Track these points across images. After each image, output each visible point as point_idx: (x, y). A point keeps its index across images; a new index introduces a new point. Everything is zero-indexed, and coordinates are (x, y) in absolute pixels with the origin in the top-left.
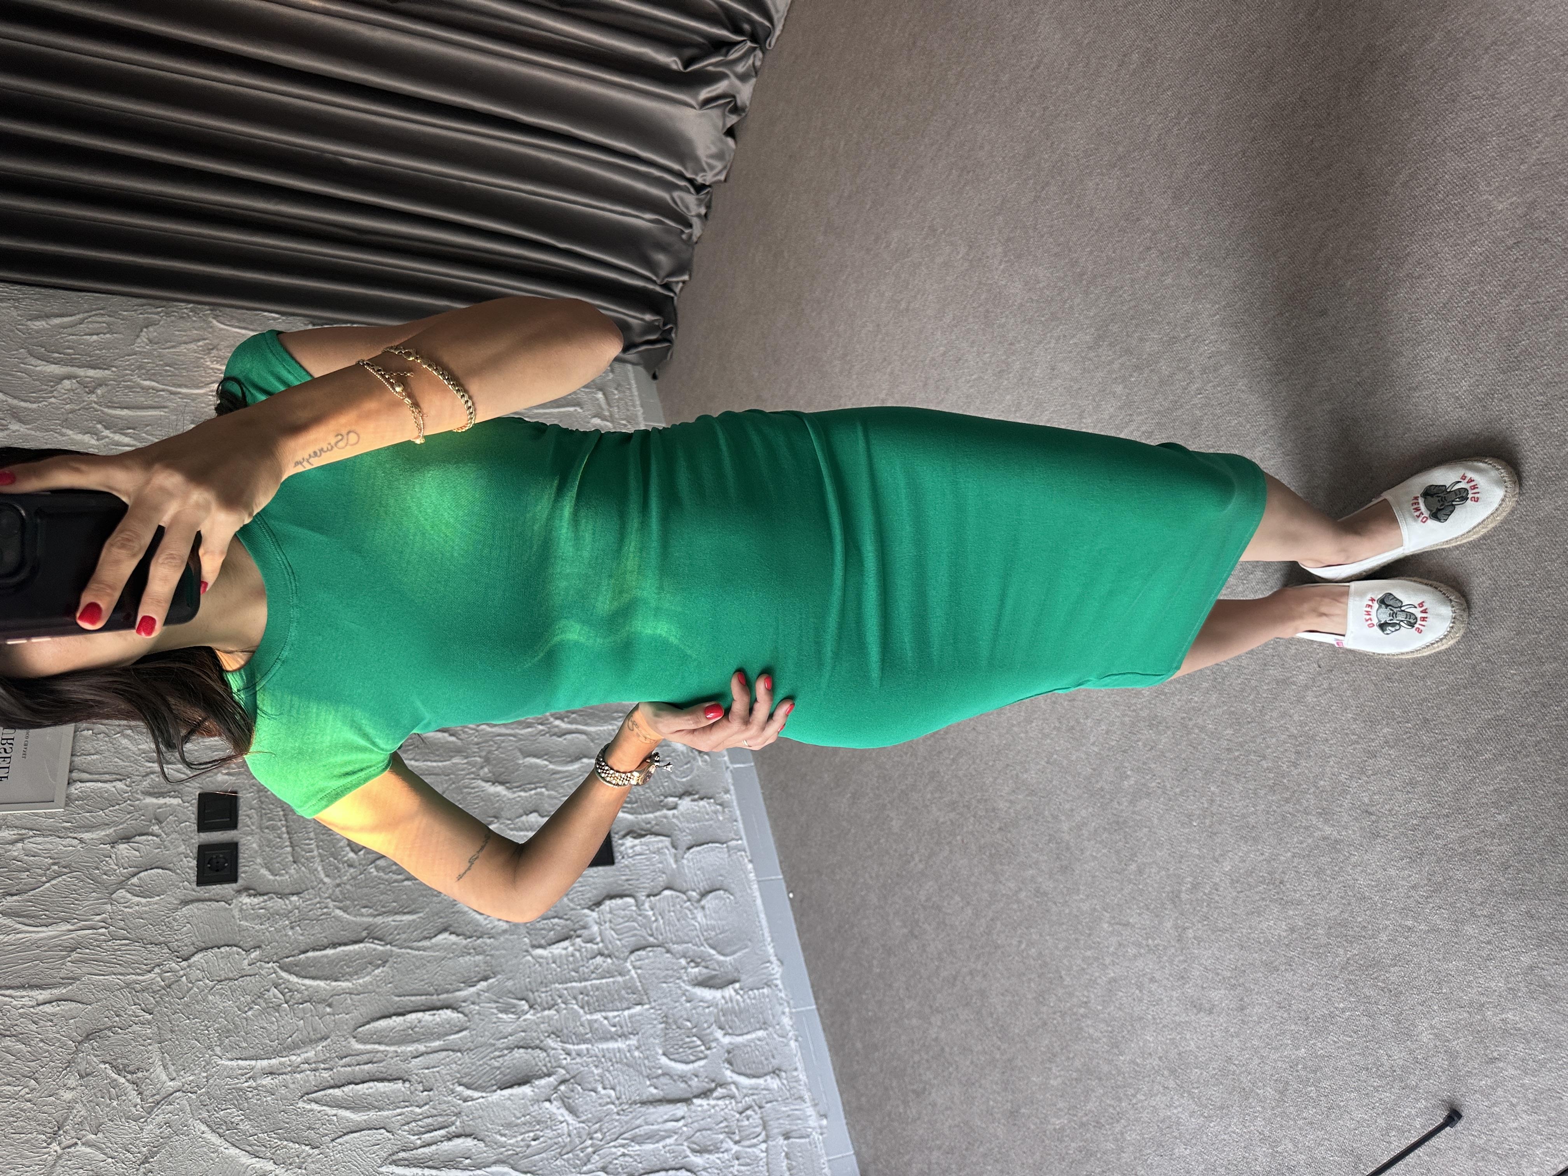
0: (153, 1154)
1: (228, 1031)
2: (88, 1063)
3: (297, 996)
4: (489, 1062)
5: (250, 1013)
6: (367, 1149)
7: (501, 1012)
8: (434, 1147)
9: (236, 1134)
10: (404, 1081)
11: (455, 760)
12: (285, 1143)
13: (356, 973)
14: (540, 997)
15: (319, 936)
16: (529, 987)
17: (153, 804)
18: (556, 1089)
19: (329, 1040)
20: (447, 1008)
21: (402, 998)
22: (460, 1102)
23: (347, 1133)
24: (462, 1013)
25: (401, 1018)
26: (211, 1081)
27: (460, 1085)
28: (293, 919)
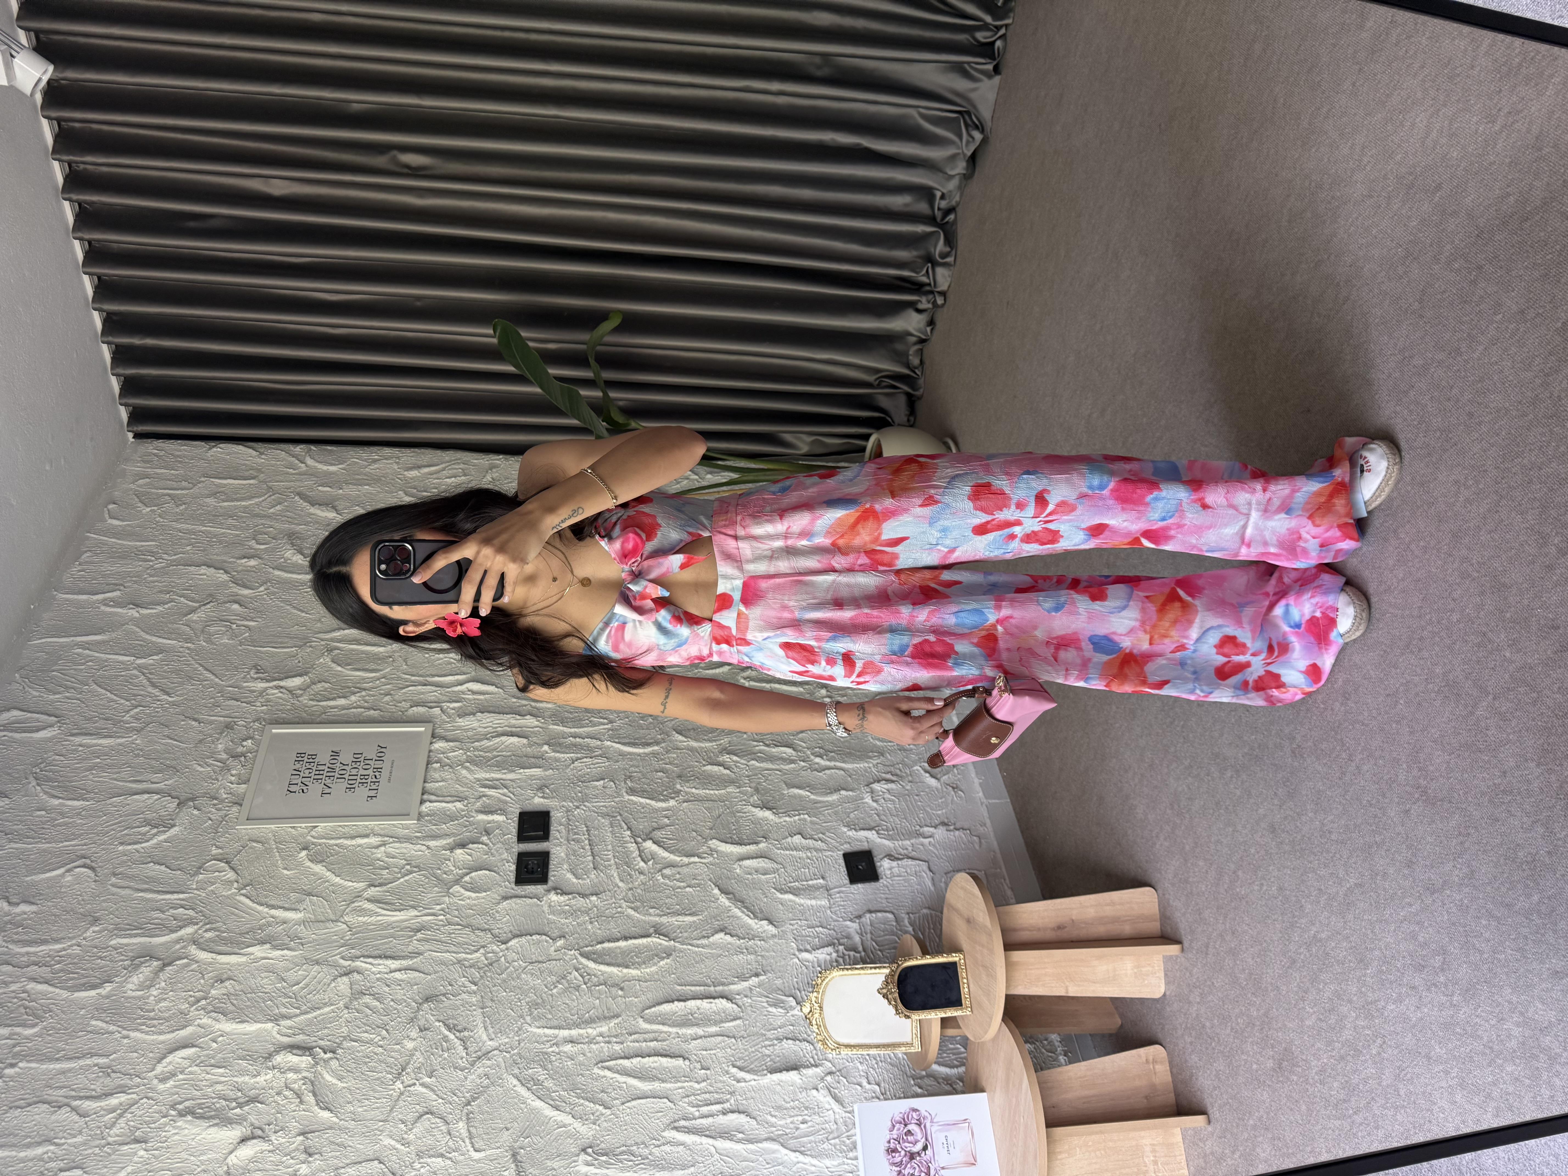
0: (474, 1099)
1: (537, 1004)
2: (426, 1020)
3: (595, 979)
4: (761, 1050)
5: (555, 991)
6: (652, 1115)
7: (771, 1006)
8: (711, 1120)
9: (541, 1089)
10: (684, 1059)
11: (730, 789)
12: (582, 1101)
13: (644, 963)
14: (807, 996)
15: (614, 930)
16: (796, 986)
17: (483, 821)
18: (822, 1079)
19: (620, 1018)
20: (722, 998)
21: (684, 988)
22: (734, 1082)
23: (635, 1099)
24: (736, 1004)
25: (682, 1003)
26: (522, 1045)
27: (734, 1066)
28: (592, 915)
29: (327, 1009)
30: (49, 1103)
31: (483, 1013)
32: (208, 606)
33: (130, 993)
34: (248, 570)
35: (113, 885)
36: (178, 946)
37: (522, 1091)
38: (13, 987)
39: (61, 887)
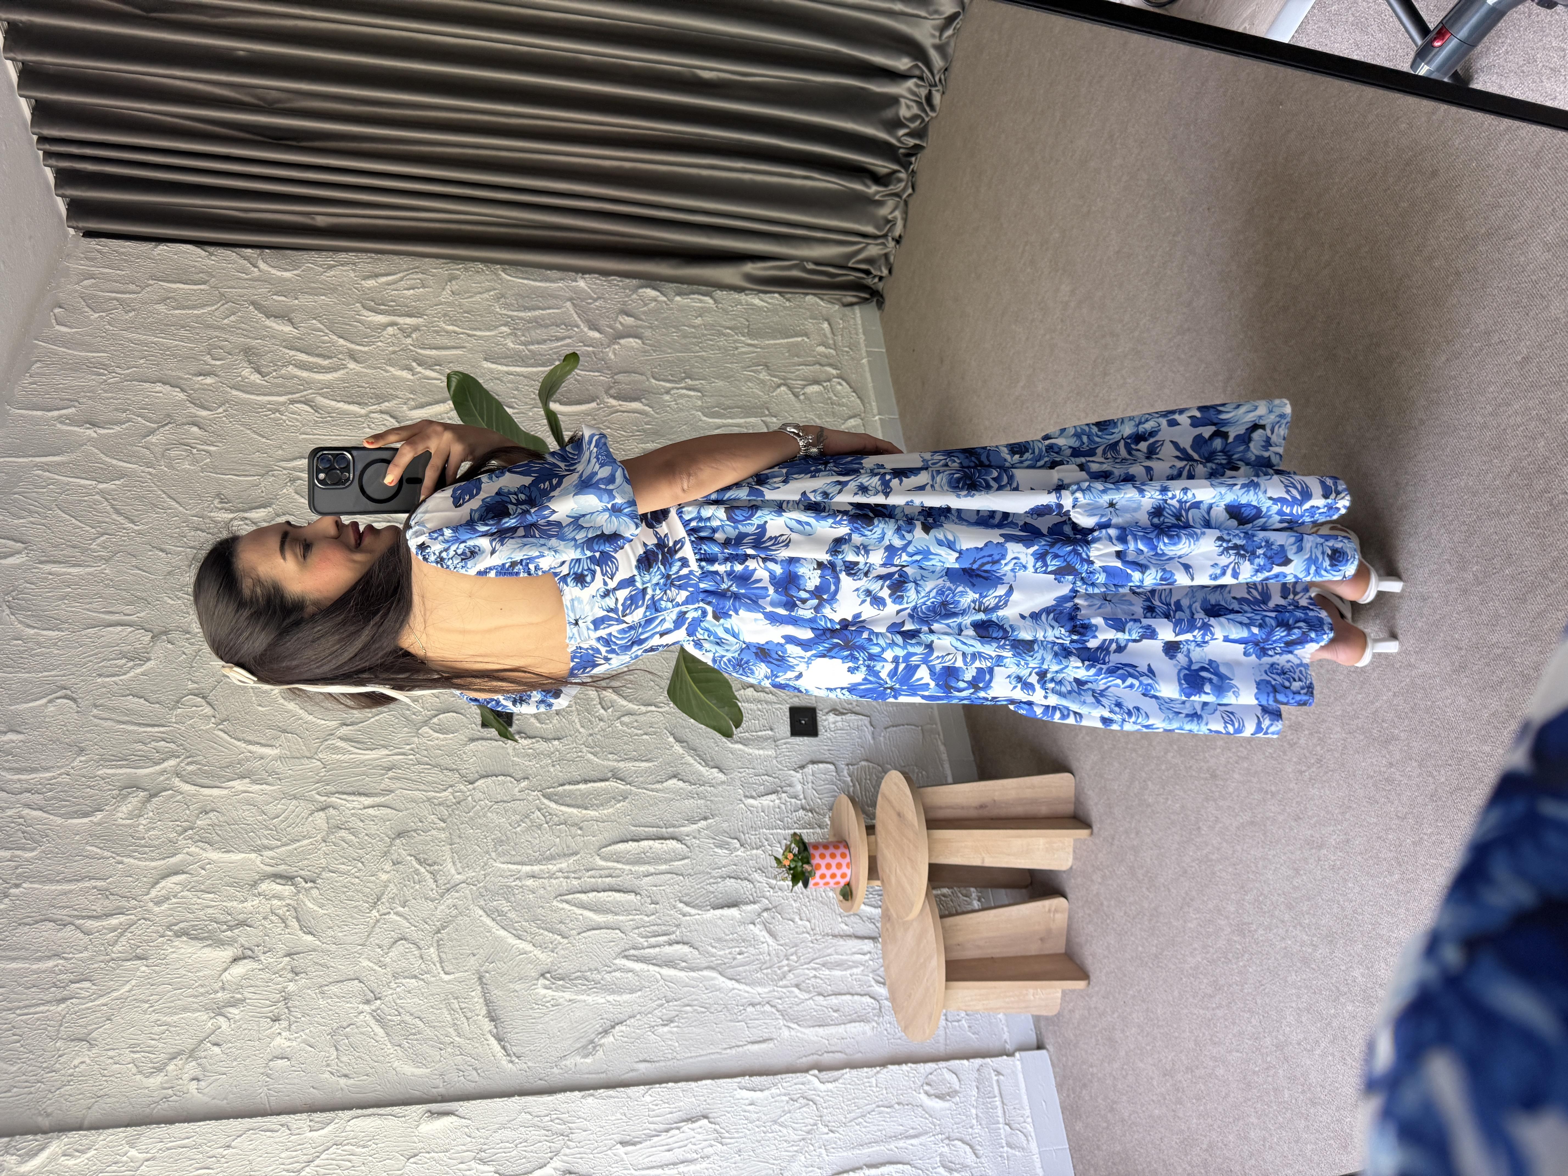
1: (502, 841)
2: (399, 854)
3: (556, 819)
4: (705, 887)
5: (519, 829)
6: (605, 944)
7: (717, 846)
8: (657, 949)
9: (505, 920)
10: (636, 894)
12: (542, 931)
13: (602, 805)
14: (750, 838)
15: (574, 773)
16: (741, 829)
18: (759, 915)
19: (579, 856)
20: (673, 839)
21: (638, 829)
22: (680, 916)
23: (591, 930)
24: (685, 844)
25: (635, 843)
26: (488, 878)
27: (681, 902)
28: (554, 759)
29: (306, 842)
30: (54, 921)
31: (451, 849)
32: (167, 428)
33: (120, 821)
34: (205, 389)
35: (95, 717)
36: (162, 778)
37: (488, 921)
38: (10, 812)
39: (45, 717)
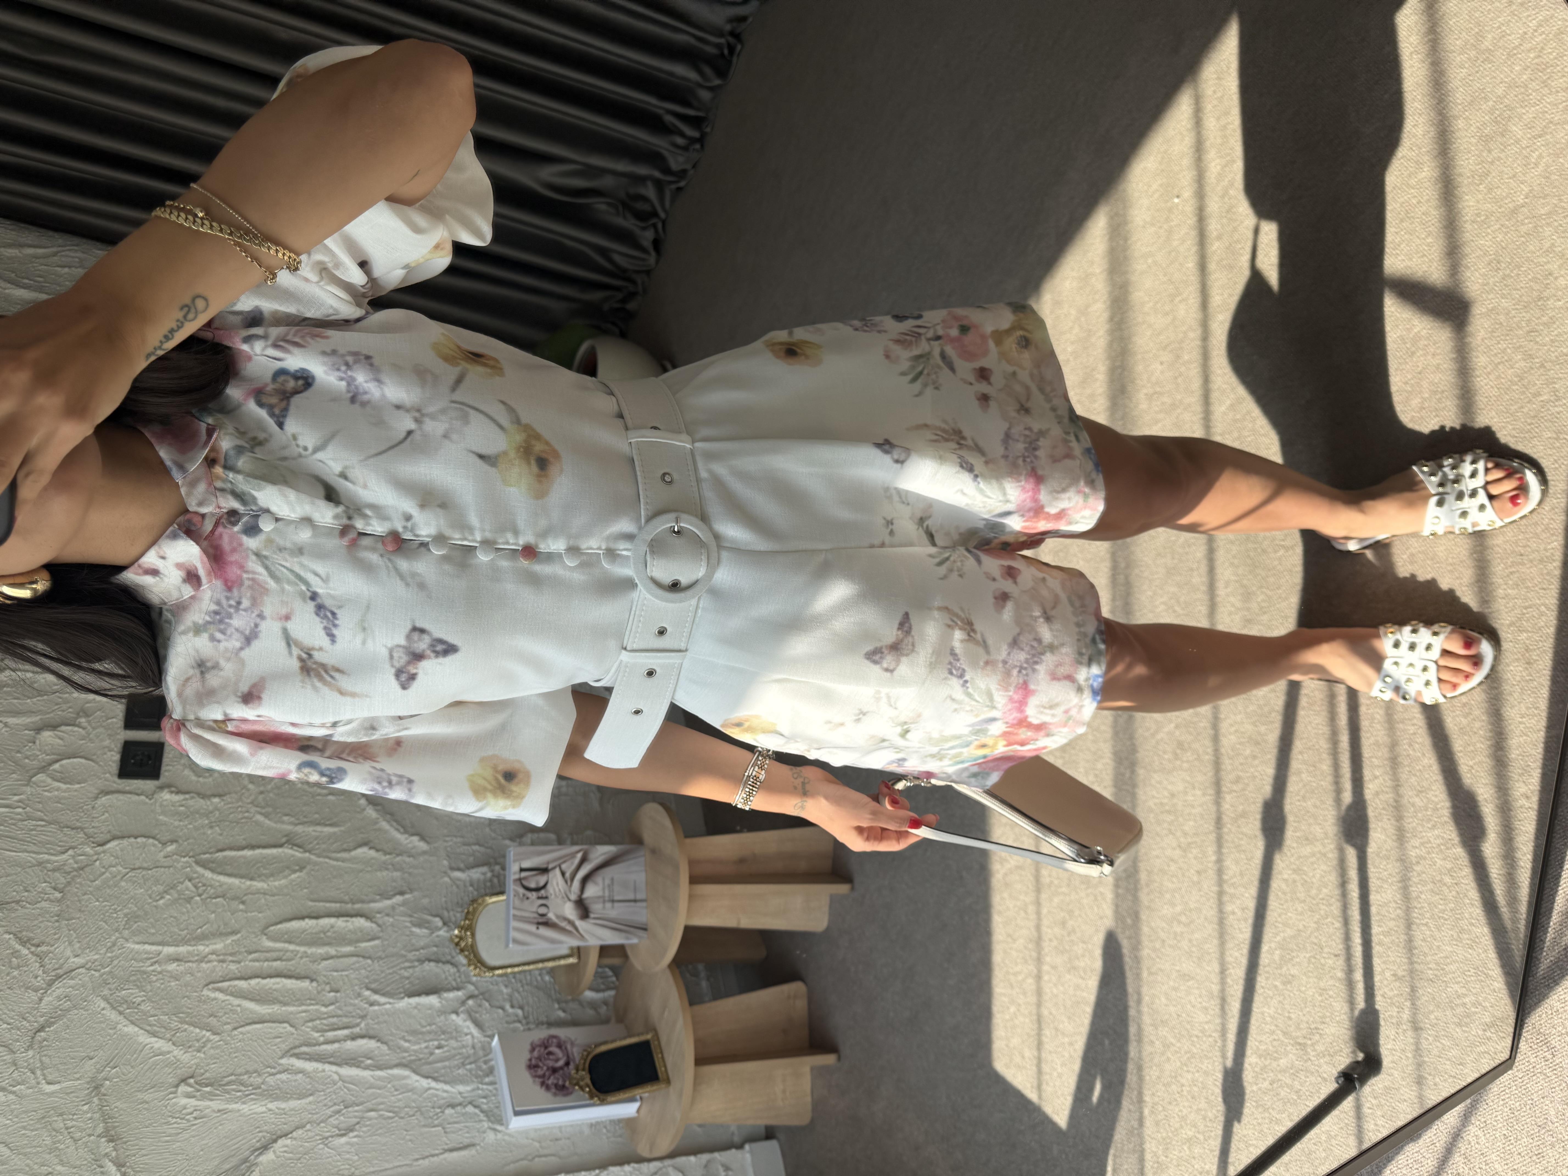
0: (50, 1024)
1: (138, 917)
4: (399, 972)
5: (161, 902)
6: (268, 1041)
7: (415, 925)
8: (336, 1045)
9: (137, 1013)
10: (312, 980)
12: (186, 1026)
14: (455, 916)
15: (238, 837)
16: (444, 905)
17: (82, 699)
18: (463, 1003)
20: (361, 916)
21: (317, 904)
22: (366, 1006)
24: (375, 923)
25: (314, 921)
27: (368, 989)
28: (213, 819)
31: (67, 925)
37: (113, 1015)
